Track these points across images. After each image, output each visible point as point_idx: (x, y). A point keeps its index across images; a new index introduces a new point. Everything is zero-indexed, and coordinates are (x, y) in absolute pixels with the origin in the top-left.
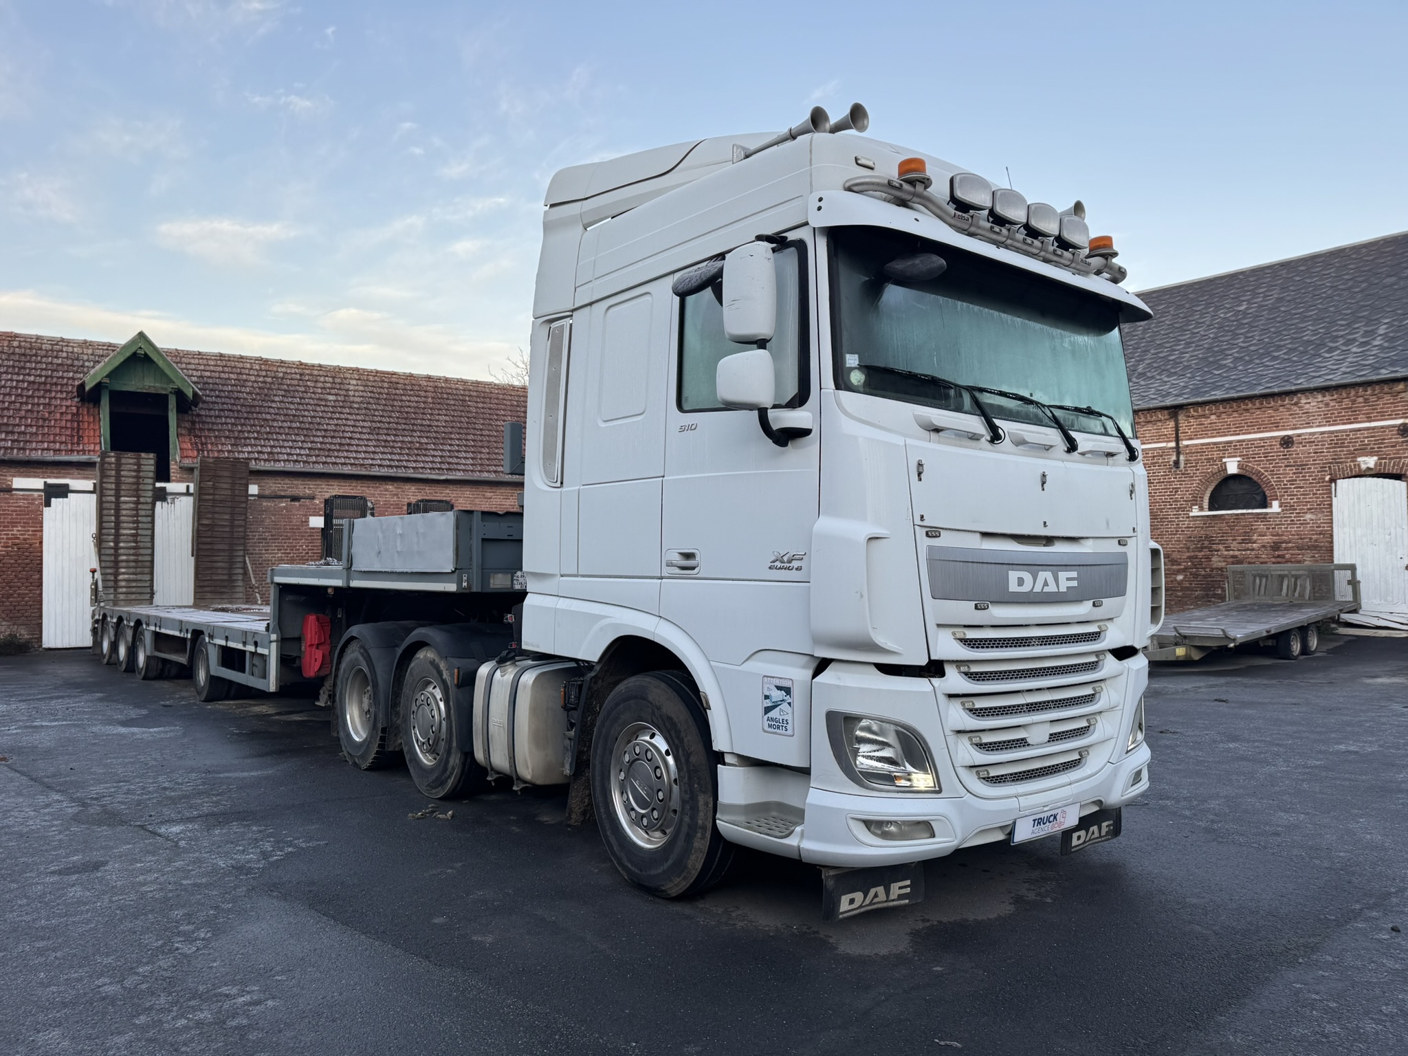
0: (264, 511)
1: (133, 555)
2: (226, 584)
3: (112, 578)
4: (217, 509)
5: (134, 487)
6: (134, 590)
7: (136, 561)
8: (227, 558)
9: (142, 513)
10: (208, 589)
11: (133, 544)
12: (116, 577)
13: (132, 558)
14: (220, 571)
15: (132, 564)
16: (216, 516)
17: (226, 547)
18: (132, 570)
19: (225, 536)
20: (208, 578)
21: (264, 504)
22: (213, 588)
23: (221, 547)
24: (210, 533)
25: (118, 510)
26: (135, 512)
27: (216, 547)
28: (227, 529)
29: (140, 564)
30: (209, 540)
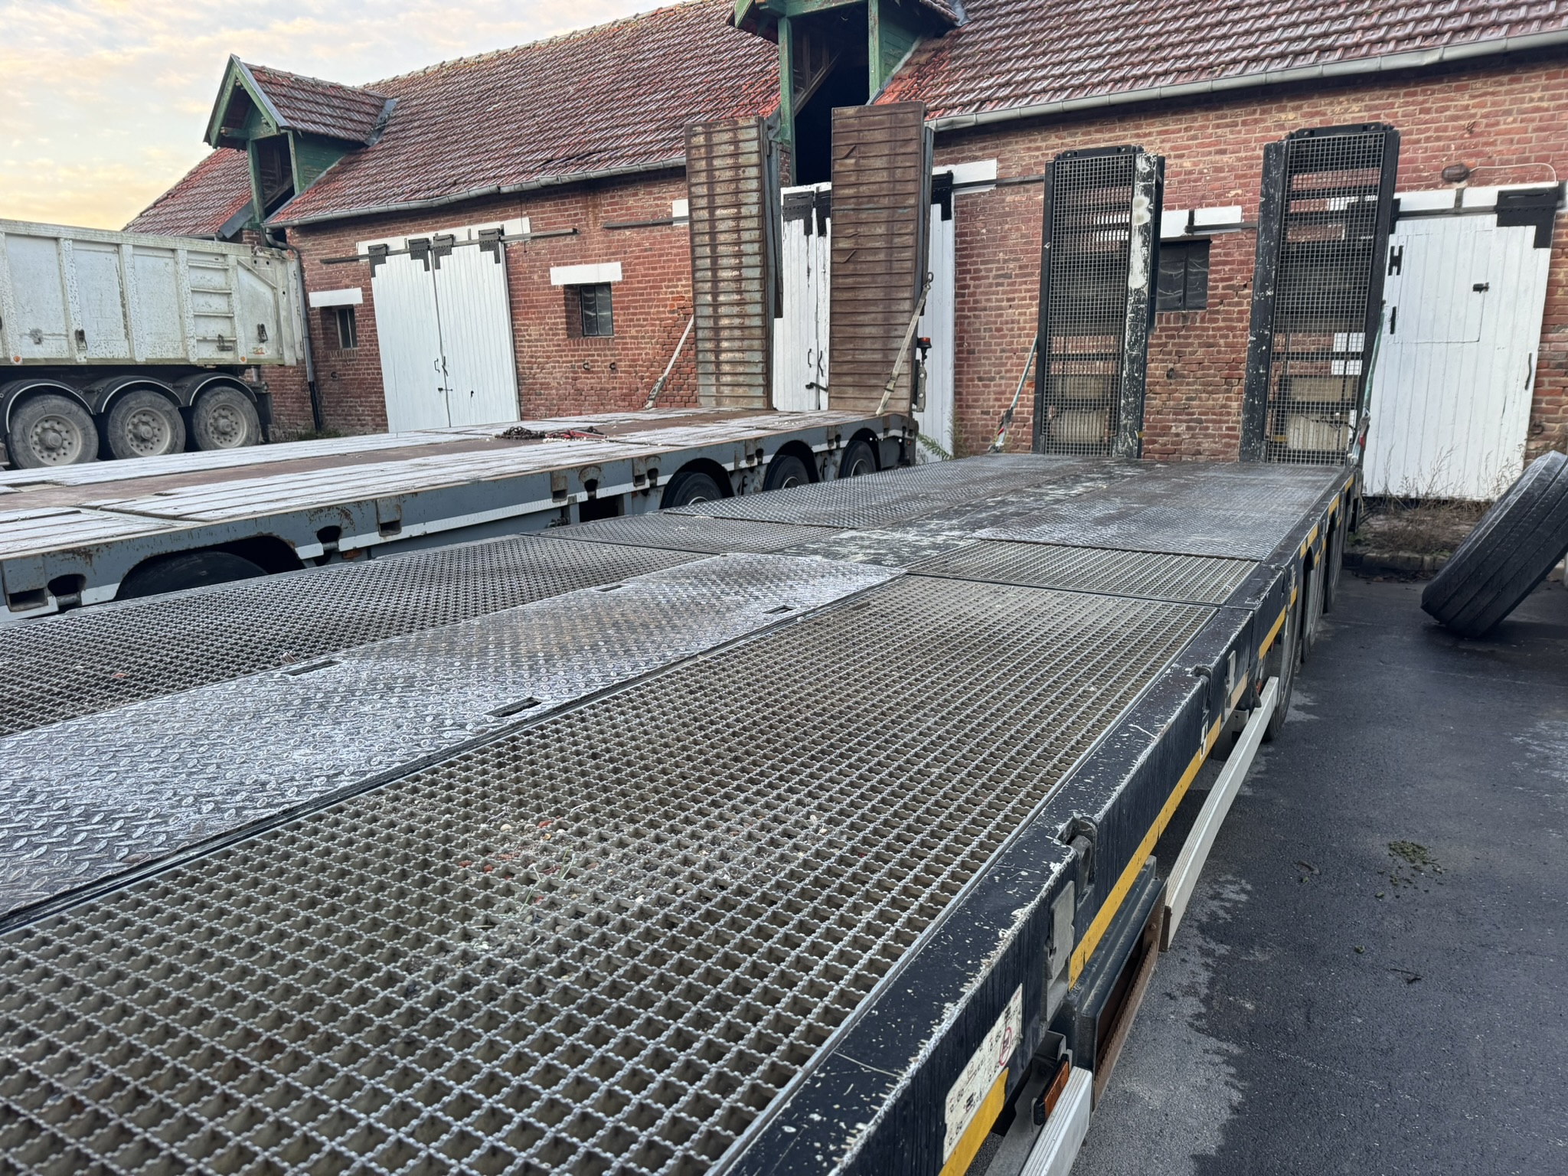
0: (1008, 214)
1: (738, 316)
2: (878, 369)
3: (713, 358)
4: (863, 216)
5: (733, 186)
6: (741, 379)
7: (742, 328)
8: (880, 316)
9: (746, 236)
10: (849, 379)
11: (736, 297)
12: (717, 357)
13: (737, 321)
14: (868, 344)
15: (737, 333)
16: (862, 230)
17: (880, 294)
18: (737, 344)
19: (878, 270)
20: (849, 358)
21: (1009, 199)
22: (857, 378)
23: (870, 294)
24: (851, 266)
25: (713, 234)
26: (735, 236)
27: (863, 295)
28: (882, 256)
29: (747, 332)
30: (850, 280)
